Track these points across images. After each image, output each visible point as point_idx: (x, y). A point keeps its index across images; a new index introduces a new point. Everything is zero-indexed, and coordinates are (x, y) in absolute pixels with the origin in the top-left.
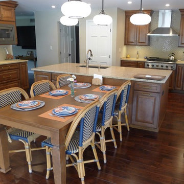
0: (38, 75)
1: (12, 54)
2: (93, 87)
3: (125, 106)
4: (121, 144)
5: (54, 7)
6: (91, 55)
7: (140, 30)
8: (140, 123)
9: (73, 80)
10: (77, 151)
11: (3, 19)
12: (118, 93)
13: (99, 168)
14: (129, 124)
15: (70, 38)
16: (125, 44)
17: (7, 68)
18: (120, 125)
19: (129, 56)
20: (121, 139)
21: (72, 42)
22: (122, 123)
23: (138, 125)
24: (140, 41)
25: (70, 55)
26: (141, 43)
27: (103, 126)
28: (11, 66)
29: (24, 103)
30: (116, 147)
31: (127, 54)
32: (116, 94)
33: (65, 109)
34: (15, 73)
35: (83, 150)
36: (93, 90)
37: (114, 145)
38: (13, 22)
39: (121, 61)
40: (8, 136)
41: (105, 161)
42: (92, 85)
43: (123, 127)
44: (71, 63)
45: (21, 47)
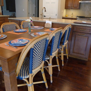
2: (45, 29)
3: (67, 42)
4: (63, 68)
6: (45, 11)
8: (75, 54)
10: (28, 77)
12: (63, 32)
13: (47, 87)
14: (68, 55)
15: (34, 5)
16: (65, 8)
18: (62, 55)
19: (67, 16)
20: (63, 65)
22: (64, 54)
23: (74, 56)
26: (75, 7)
27: (51, 56)
30: (59, 70)
31: (66, 15)
32: (62, 32)
33: (21, 41)
35: (33, 76)
37: (58, 69)
41: (51, 82)
42: (45, 28)
43: (64, 56)
45: (9, 11)
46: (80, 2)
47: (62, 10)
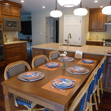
0: (35, 51)
1: (17, 37)
5: (44, 7)
6: (71, 37)
7: (100, 21)
9: (65, 56)
11: (13, 15)
15: (53, 28)
16: (89, 31)
17: (14, 46)
19: (91, 39)
20: (99, 102)
21: (54, 30)
24: (100, 28)
25: (52, 38)
28: (17, 45)
29: (28, 74)
30: (97, 109)
33: (63, 81)
34: (19, 50)
36: (77, 63)
38: (19, 17)
39: (87, 42)
40: (16, 101)
44: (55, 43)
45: (22, 34)
46: (105, 24)
47: (86, 34)
